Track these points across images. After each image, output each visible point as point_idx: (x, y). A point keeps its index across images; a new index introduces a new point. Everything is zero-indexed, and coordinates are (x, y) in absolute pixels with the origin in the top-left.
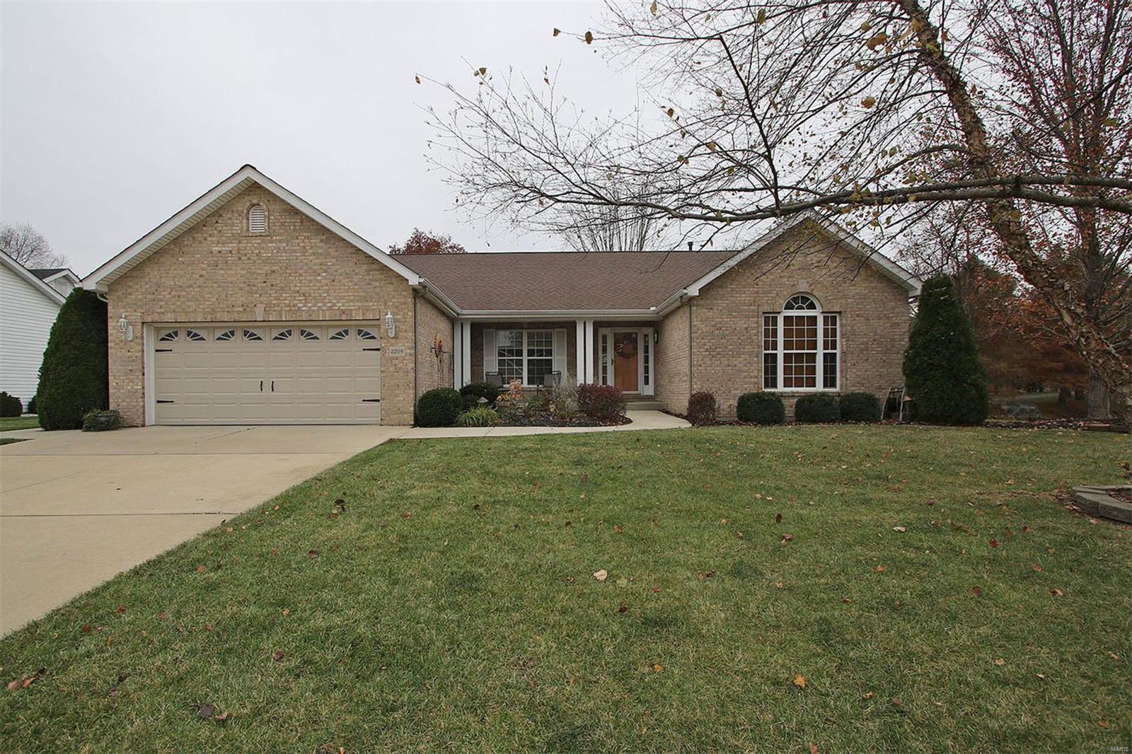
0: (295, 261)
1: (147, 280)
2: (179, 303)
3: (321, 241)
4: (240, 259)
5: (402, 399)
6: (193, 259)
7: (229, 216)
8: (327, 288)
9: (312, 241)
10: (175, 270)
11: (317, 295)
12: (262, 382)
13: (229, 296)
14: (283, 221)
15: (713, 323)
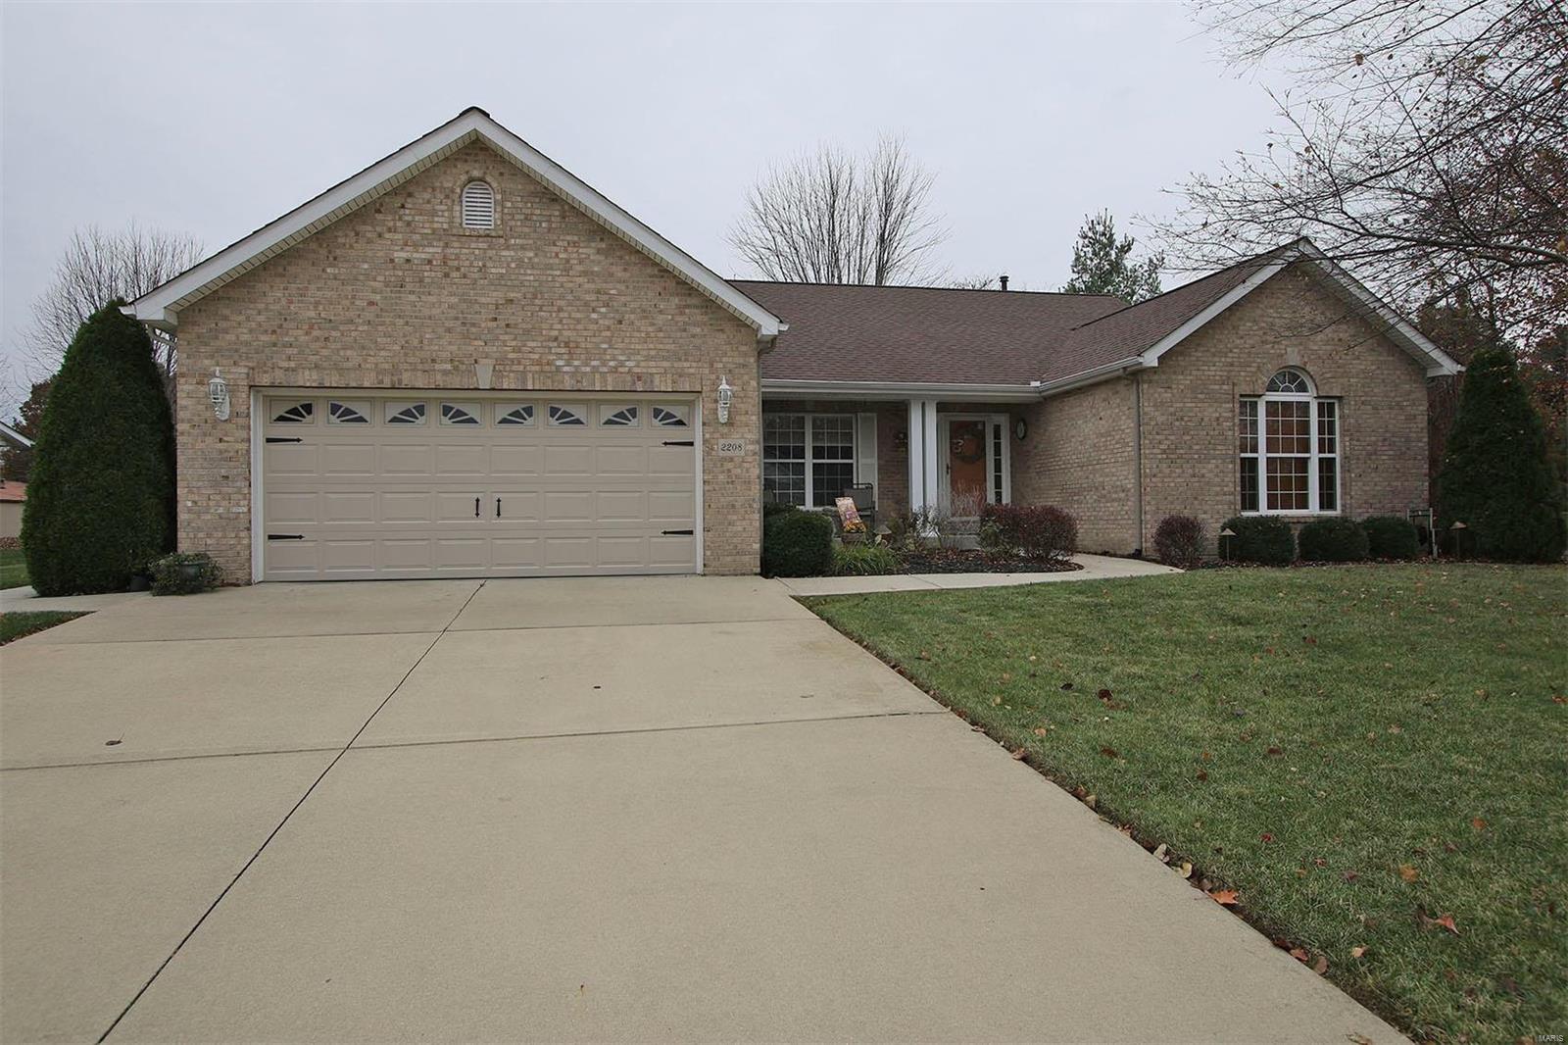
0: (551, 284)
1: (261, 306)
2: (325, 352)
3: (599, 251)
4: (447, 275)
5: (740, 529)
6: (354, 271)
7: (427, 196)
8: (608, 333)
9: (581, 251)
10: (319, 289)
11: (589, 345)
12: (478, 500)
13: (426, 342)
14: (529, 211)
15: (1172, 410)
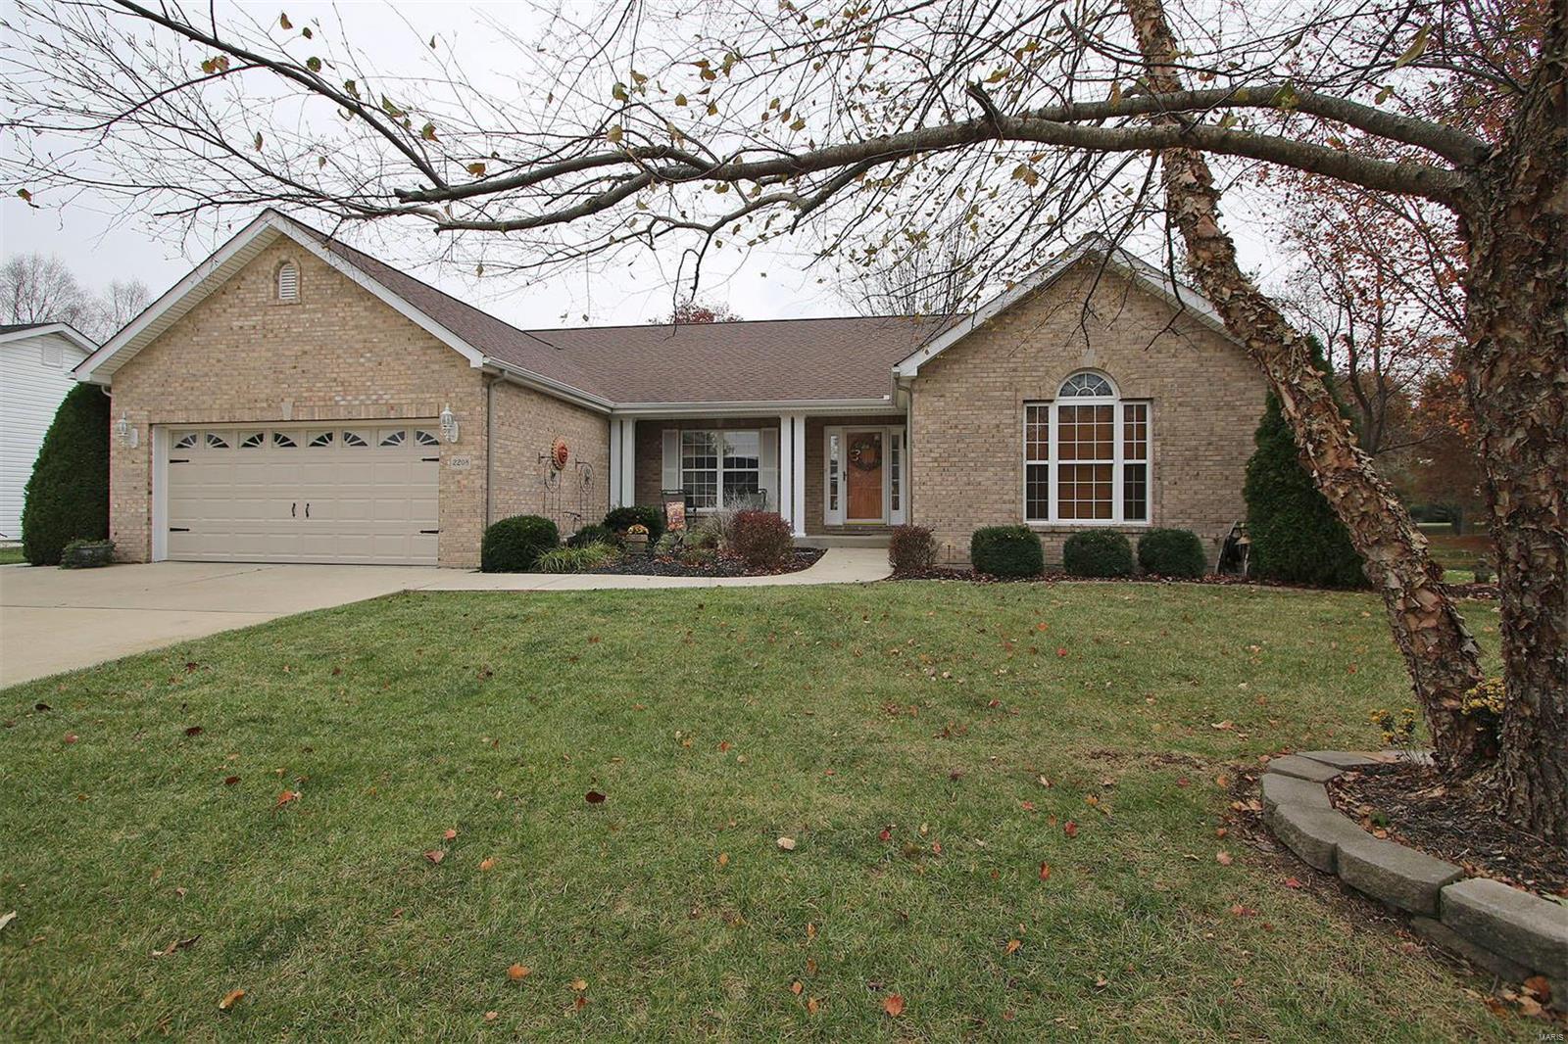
0: (333, 337)
2: (191, 398)
4: (265, 336)
5: (466, 530)
6: (209, 338)
7: (253, 278)
9: (354, 310)
10: (189, 353)
11: (358, 384)
12: (293, 505)
13: (251, 387)
14: (318, 282)
15: (945, 418)
